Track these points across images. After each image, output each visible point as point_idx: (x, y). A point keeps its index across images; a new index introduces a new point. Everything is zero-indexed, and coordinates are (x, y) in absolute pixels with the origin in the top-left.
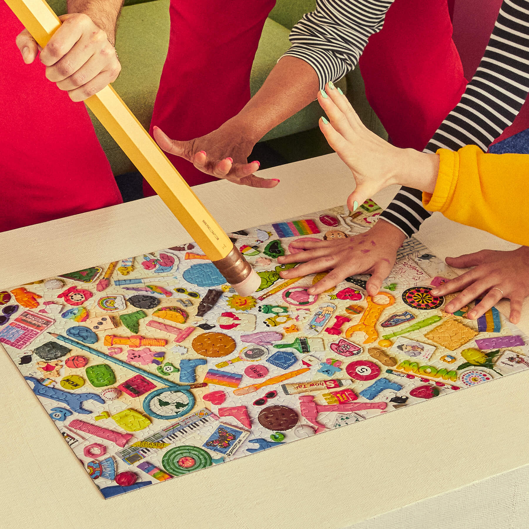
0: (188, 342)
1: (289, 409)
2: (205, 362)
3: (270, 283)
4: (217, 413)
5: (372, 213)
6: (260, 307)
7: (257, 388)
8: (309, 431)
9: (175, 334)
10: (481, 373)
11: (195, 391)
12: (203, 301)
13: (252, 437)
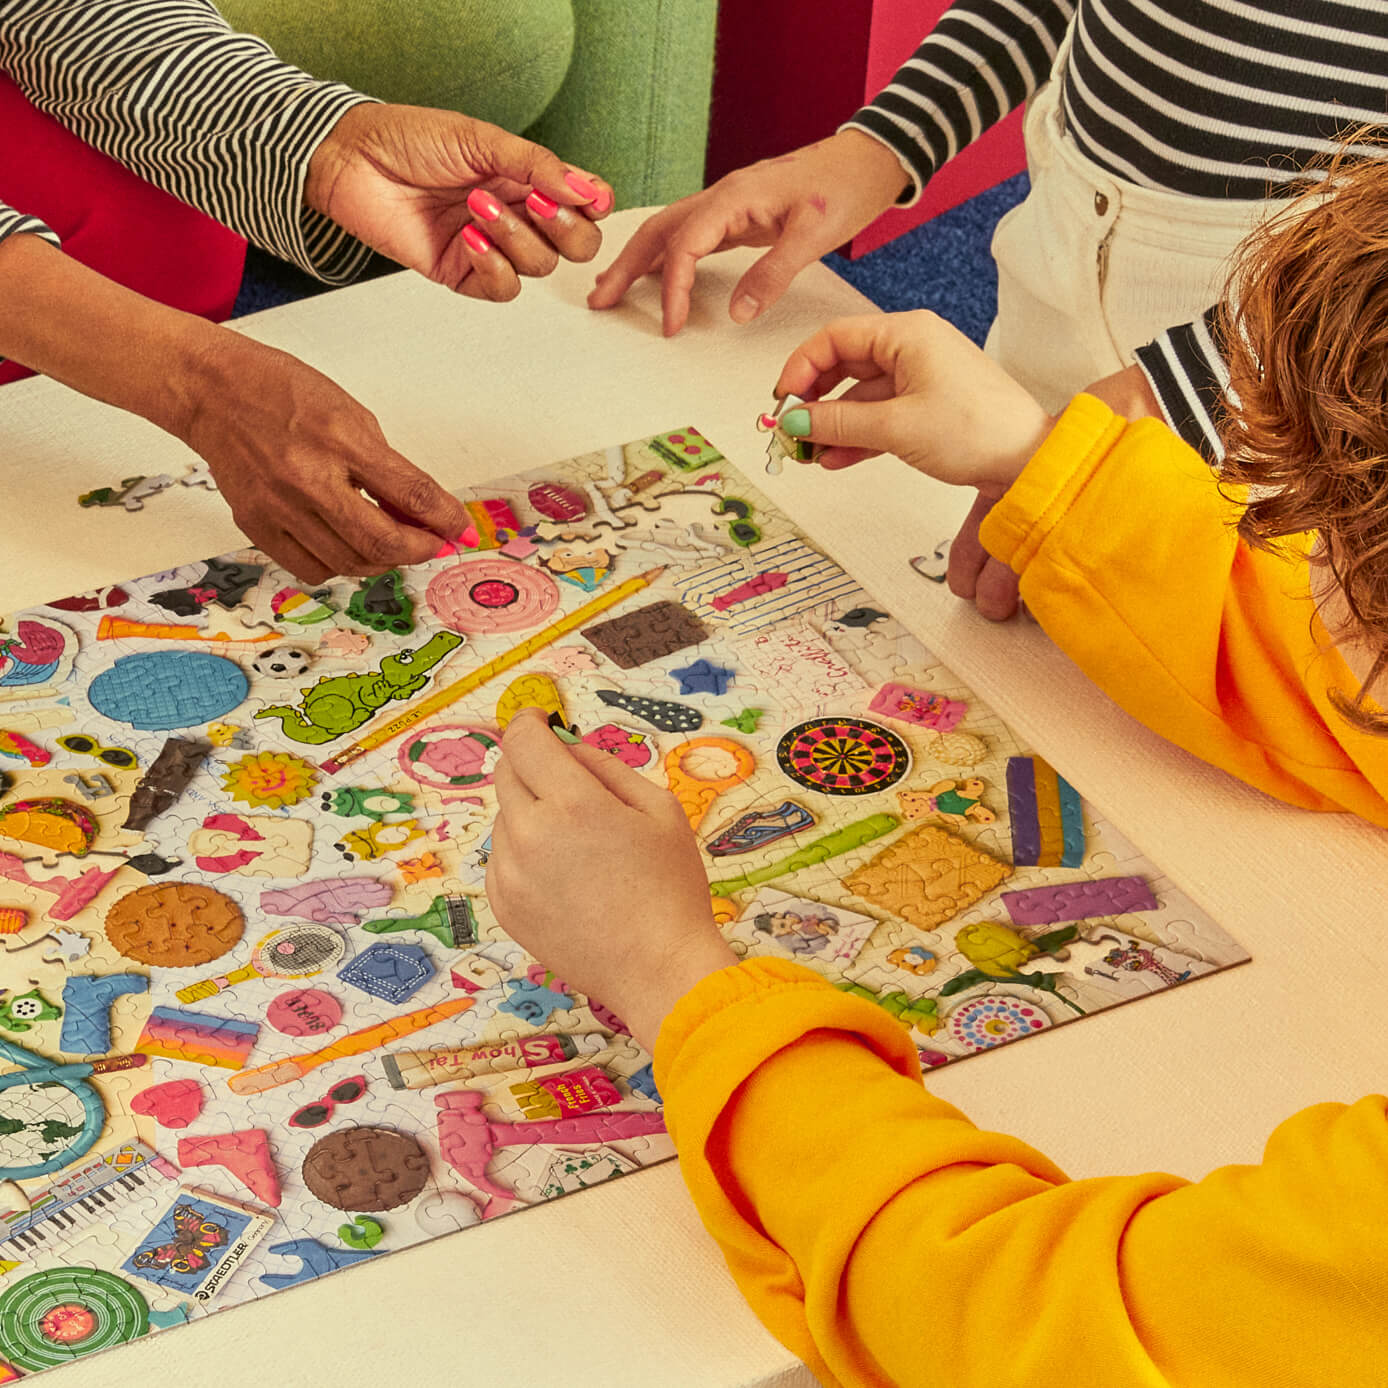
0: (94, 919)
1: (402, 1134)
2: (143, 982)
3: (361, 715)
4: (172, 1154)
5: (696, 473)
6: (326, 796)
7: (302, 1065)
8: (462, 1212)
9: (54, 891)
10: (1016, 1006)
11: (105, 1080)
12: (148, 780)
13: (283, 1236)
